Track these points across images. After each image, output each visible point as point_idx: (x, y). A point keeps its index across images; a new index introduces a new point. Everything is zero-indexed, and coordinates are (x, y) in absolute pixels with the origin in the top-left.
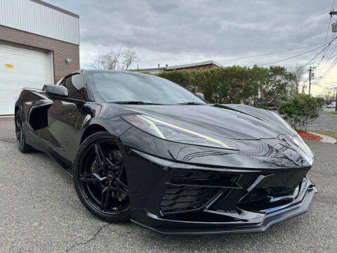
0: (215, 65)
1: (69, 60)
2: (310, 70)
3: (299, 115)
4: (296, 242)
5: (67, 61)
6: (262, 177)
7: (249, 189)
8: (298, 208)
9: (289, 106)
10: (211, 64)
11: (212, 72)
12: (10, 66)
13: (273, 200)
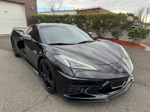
0: (101, 8)
1: (32, 8)
2: (148, 9)
3: (137, 37)
4: (122, 103)
5: (31, 9)
6: (108, 82)
7: (103, 86)
8: (124, 90)
9: (133, 33)
10: (99, 8)
11: (98, 15)
12: (6, 12)
13: (113, 88)
